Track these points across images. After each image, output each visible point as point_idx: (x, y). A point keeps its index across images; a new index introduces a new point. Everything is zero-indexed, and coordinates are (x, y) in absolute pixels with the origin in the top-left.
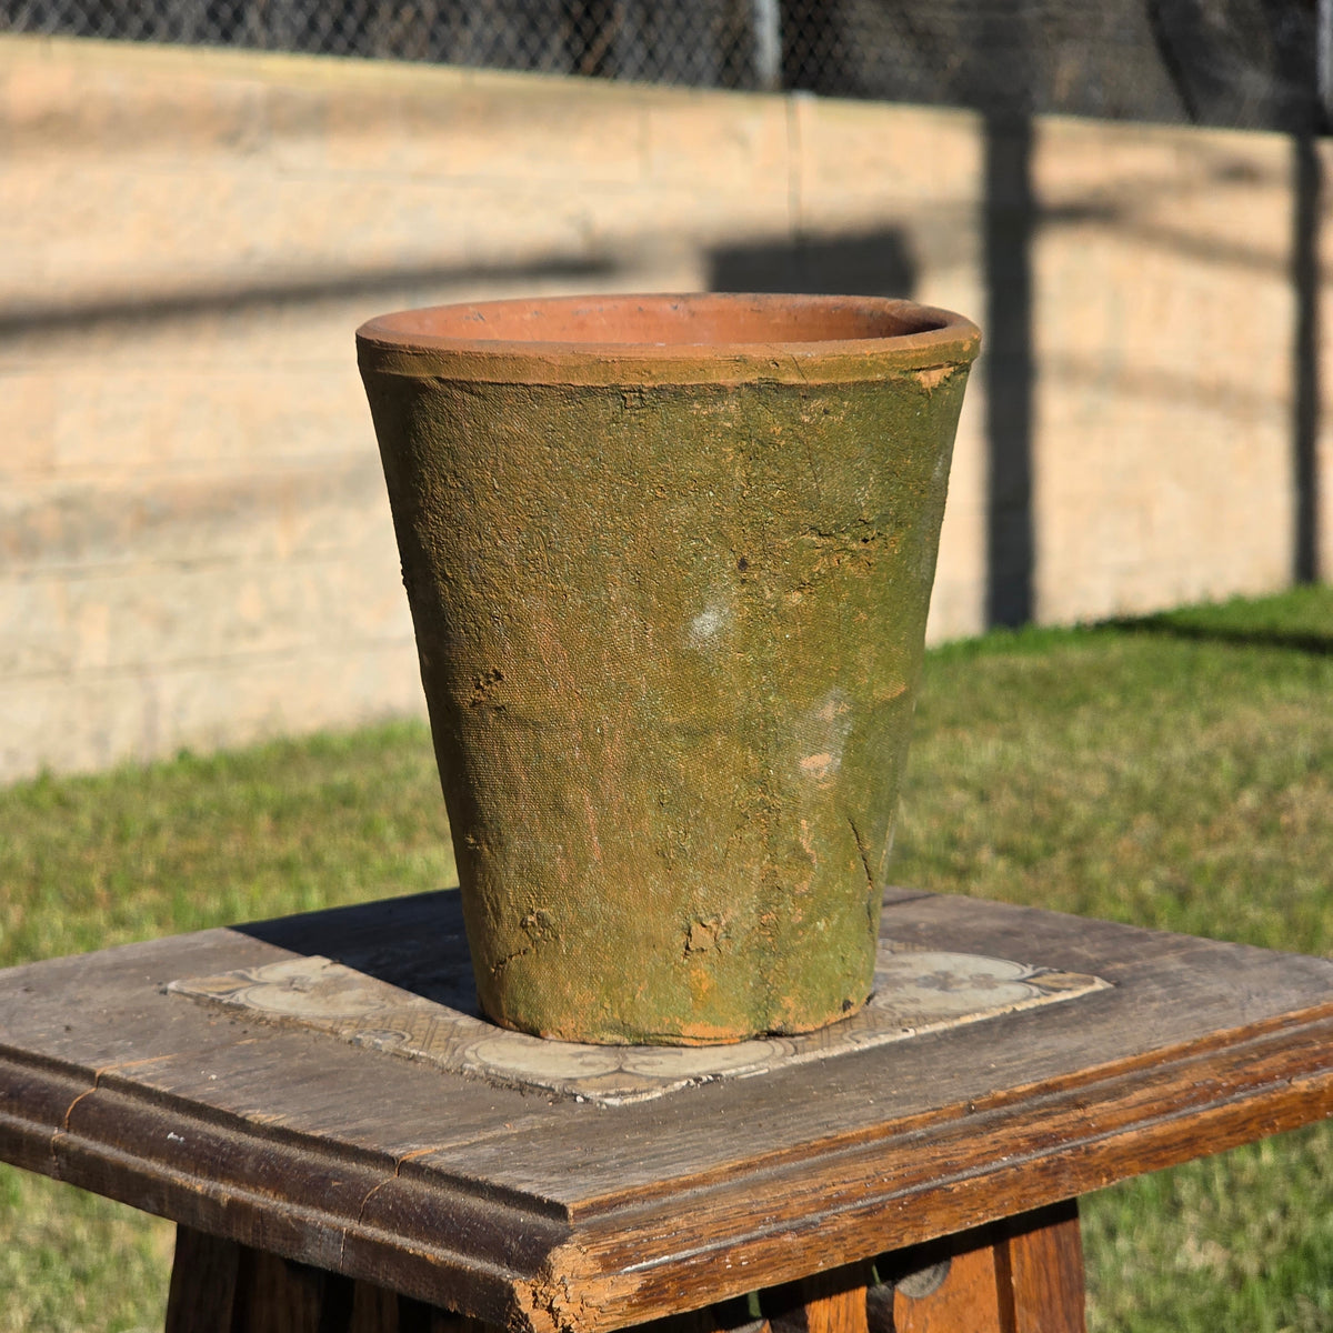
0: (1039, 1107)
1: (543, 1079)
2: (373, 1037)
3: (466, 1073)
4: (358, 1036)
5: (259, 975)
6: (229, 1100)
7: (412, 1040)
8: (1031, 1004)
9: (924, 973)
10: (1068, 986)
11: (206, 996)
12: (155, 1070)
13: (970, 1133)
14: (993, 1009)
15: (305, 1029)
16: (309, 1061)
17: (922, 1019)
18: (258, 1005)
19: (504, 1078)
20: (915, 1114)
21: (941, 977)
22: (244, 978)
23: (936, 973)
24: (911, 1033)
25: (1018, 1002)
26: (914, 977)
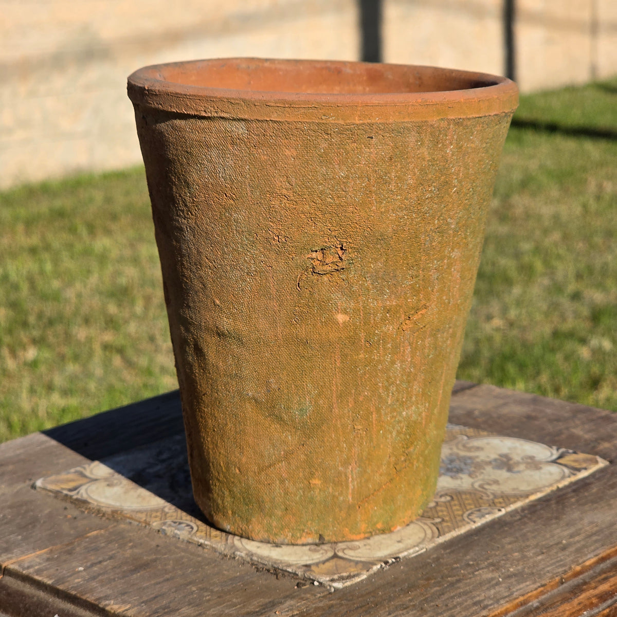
0: (600, 574)
1: (289, 565)
2: (173, 529)
3: (237, 558)
4: (164, 528)
5: (91, 472)
6: (92, 591)
7: (197, 531)
8: (566, 482)
9: (493, 456)
10: (584, 465)
11: (62, 492)
12: (40, 564)
13: (565, 600)
14: (547, 488)
15: (128, 520)
16: (136, 551)
17: (507, 499)
18: (96, 501)
19: (264, 564)
20: (532, 591)
21: (505, 459)
22: (83, 475)
23: (501, 456)
24: (503, 511)
25: (558, 481)
26: (488, 460)
